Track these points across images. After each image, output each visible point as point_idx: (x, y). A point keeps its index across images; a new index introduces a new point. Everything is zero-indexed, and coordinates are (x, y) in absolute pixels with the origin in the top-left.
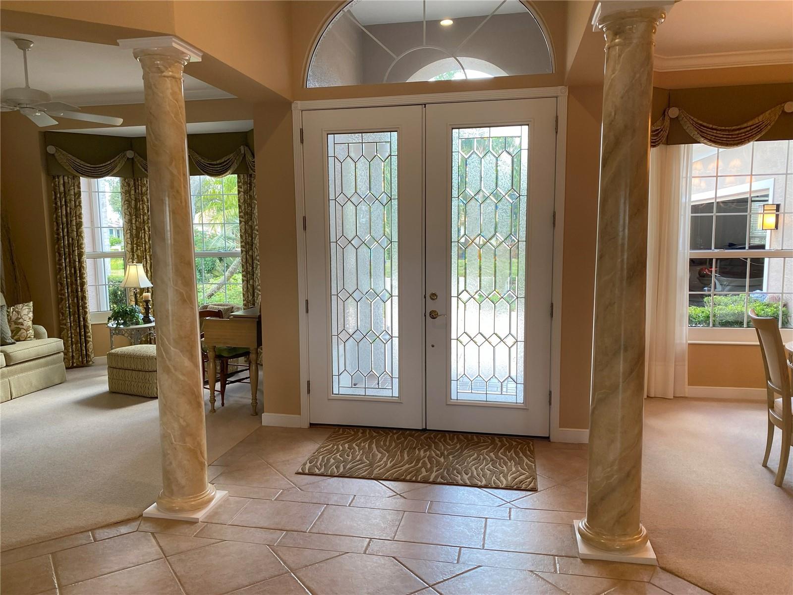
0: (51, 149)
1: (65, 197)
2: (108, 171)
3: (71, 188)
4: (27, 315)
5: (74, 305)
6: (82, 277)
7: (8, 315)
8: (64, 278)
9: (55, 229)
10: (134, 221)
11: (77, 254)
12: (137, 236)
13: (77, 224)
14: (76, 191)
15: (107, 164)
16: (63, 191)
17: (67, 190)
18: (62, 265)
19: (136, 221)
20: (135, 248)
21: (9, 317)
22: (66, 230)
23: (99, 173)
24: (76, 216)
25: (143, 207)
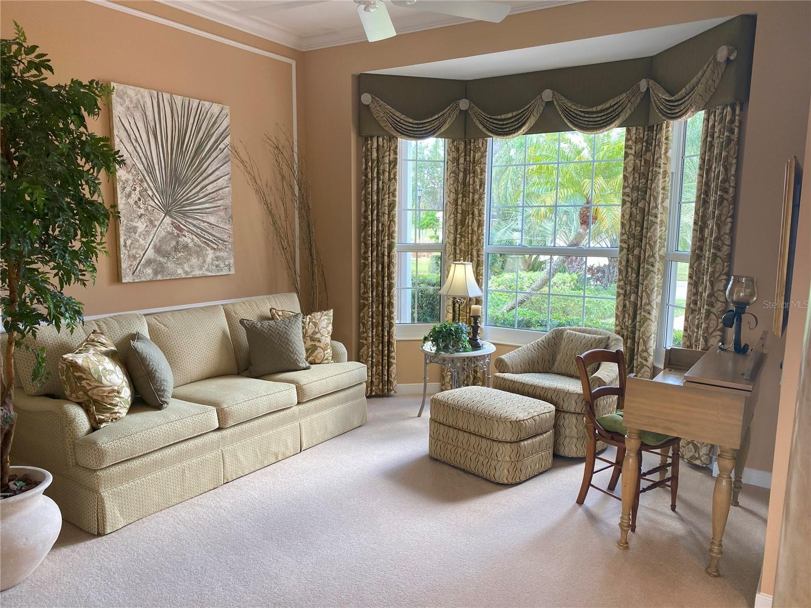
0: (366, 98)
1: (378, 167)
2: (434, 130)
3: (386, 154)
4: (326, 328)
5: (378, 314)
6: (390, 277)
7: (303, 328)
8: (369, 277)
9: (363, 210)
10: (460, 202)
11: (386, 246)
12: (463, 223)
13: (390, 205)
14: (392, 157)
15: (433, 118)
16: (376, 158)
17: (381, 156)
18: (367, 260)
19: (462, 201)
20: (458, 240)
21: (305, 329)
22: (375, 212)
23: (423, 132)
24: (389, 193)
25: (474, 181)
